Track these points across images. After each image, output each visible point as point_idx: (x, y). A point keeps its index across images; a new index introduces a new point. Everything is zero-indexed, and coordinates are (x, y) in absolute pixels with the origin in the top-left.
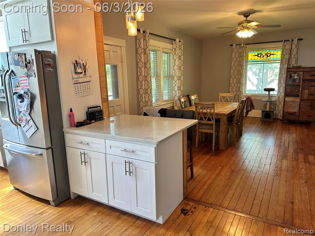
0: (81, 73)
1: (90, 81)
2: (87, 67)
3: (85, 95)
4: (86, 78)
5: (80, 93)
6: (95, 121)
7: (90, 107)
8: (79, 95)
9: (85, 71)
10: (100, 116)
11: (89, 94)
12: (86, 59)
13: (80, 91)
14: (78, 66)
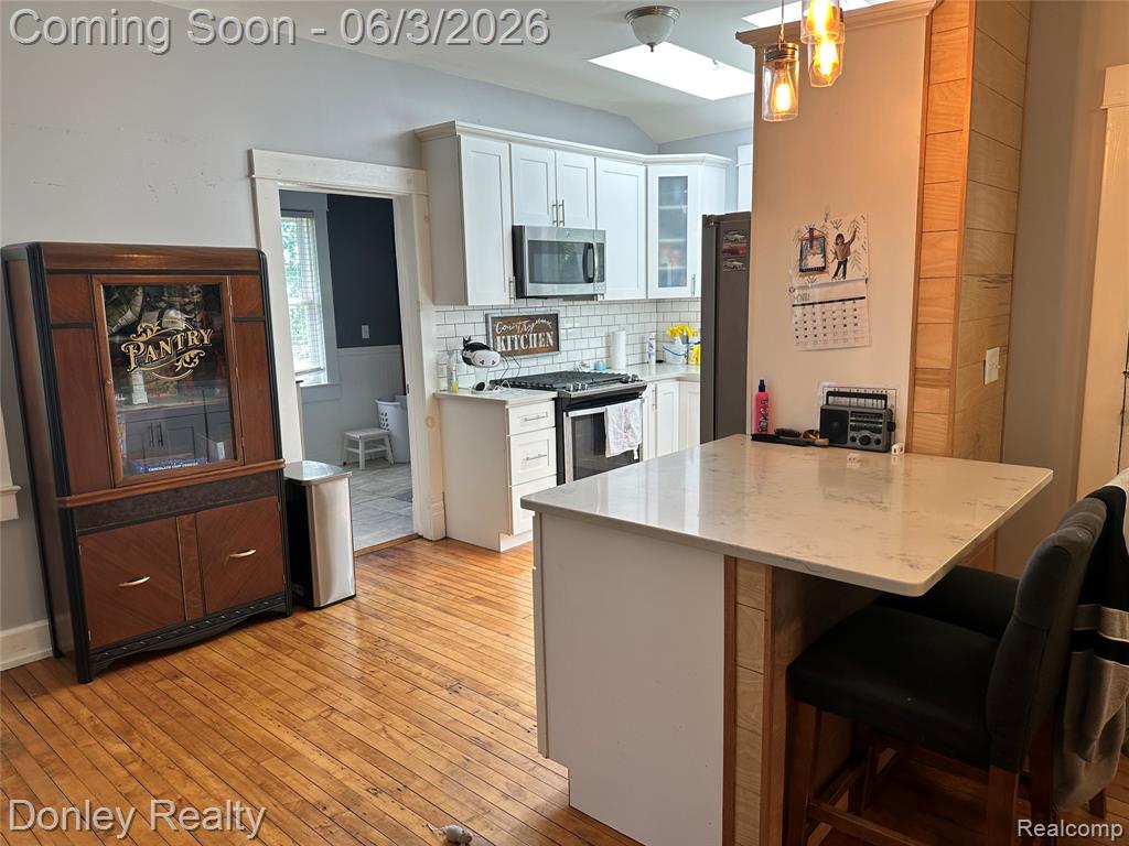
0: (822, 270)
1: (863, 298)
2: (853, 247)
3: (831, 345)
4: (842, 286)
5: (811, 337)
6: (830, 441)
7: (848, 390)
8: (815, 342)
9: (843, 263)
10: (867, 433)
11: (852, 344)
12: (859, 219)
13: (810, 330)
14: (811, 247)
